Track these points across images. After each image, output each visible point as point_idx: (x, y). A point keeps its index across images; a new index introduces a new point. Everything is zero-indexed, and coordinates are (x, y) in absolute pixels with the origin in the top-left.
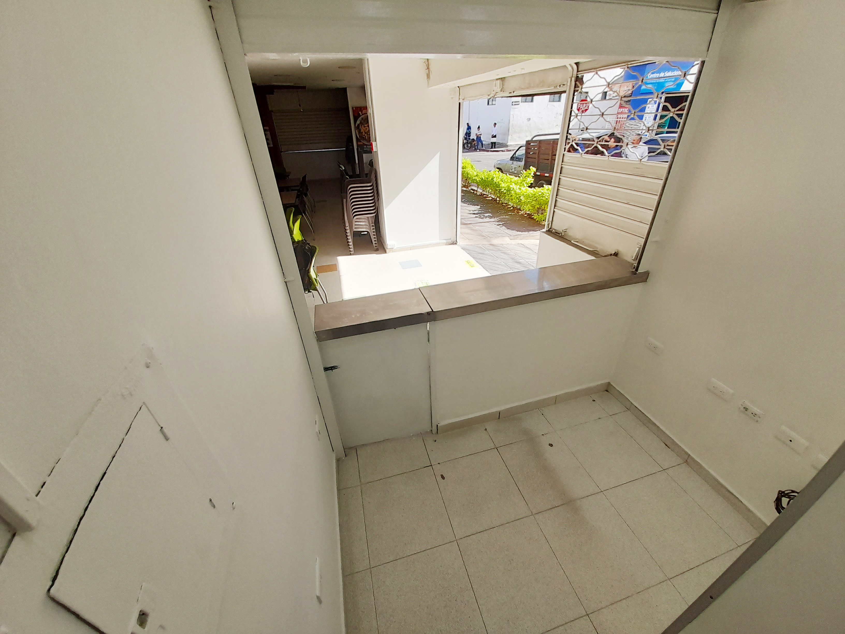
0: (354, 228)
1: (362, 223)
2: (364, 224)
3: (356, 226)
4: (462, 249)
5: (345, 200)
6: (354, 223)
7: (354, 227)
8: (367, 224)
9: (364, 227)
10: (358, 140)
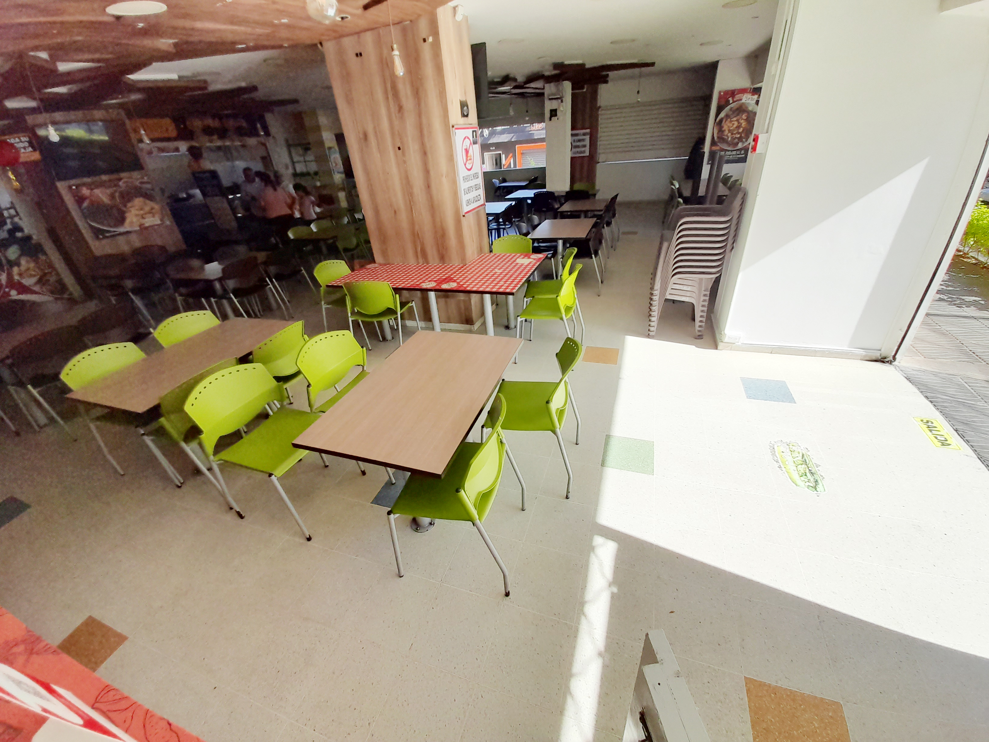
0: (667, 294)
1: (685, 288)
2: (689, 288)
3: (673, 290)
4: (908, 379)
5: (665, 245)
6: (671, 286)
7: (669, 291)
8: (695, 289)
9: (688, 294)
10: (713, 143)
